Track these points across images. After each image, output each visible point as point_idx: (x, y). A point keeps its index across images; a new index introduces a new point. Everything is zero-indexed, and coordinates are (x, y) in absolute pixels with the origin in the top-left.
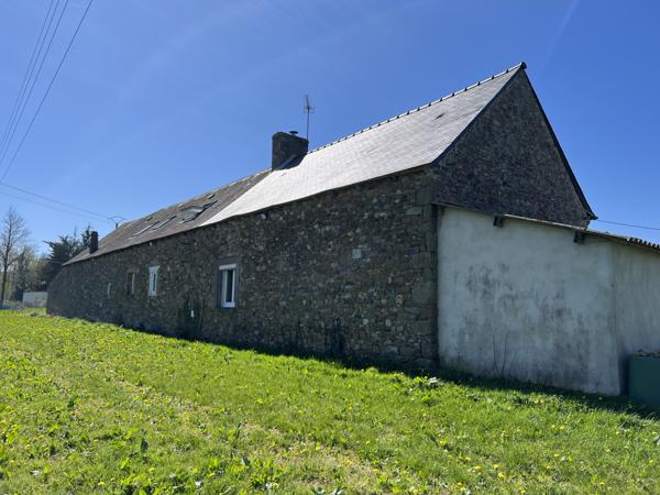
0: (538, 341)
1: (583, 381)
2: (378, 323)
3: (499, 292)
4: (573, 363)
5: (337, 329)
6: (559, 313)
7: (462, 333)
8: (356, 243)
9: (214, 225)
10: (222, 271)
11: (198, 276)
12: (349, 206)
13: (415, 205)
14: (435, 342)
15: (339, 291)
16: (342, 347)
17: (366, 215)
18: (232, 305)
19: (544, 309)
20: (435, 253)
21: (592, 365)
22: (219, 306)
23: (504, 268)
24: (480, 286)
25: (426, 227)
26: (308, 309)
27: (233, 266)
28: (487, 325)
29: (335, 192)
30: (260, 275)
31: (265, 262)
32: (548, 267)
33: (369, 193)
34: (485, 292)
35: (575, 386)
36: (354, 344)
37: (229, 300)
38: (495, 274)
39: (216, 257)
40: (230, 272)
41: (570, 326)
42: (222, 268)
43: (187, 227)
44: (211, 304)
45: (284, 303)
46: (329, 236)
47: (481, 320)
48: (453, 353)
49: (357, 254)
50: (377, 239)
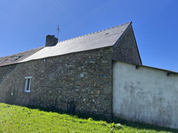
0: (152, 109)
1: (170, 124)
2: (89, 100)
3: (137, 91)
4: (166, 117)
5: (72, 102)
6: (160, 99)
7: (122, 105)
8: (82, 71)
9: (24, 63)
10: (26, 79)
11: (16, 80)
12: (80, 59)
13: (105, 60)
14: (112, 108)
15: (74, 88)
16: (74, 108)
17: (86, 62)
18: (29, 91)
19: (154, 98)
20: (112, 76)
21: (173, 118)
22: (23, 92)
23: (139, 83)
24: (130, 89)
25: (109, 67)
26: (61, 94)
27: (31, 77)
28: (132, 103)
29: (74, 53)
30: (42, 81)
31: (44, 76)
32: (156, 83)
33: (88, 55)
34: (131, 91)
35: (167, 126)
36: (79, 108)
37: (28, 89)
38: (135, 85)
39: (24, 74)
40: (29, 80)
41: (165, 104)
42: (26, 78)
43: (12, 63)
44: (20, 91)
45: (51, 92)
46: (71, 69)
47: (130, 101)
48: (119, 112)
49: (82, 75)
50: (90, 71)
